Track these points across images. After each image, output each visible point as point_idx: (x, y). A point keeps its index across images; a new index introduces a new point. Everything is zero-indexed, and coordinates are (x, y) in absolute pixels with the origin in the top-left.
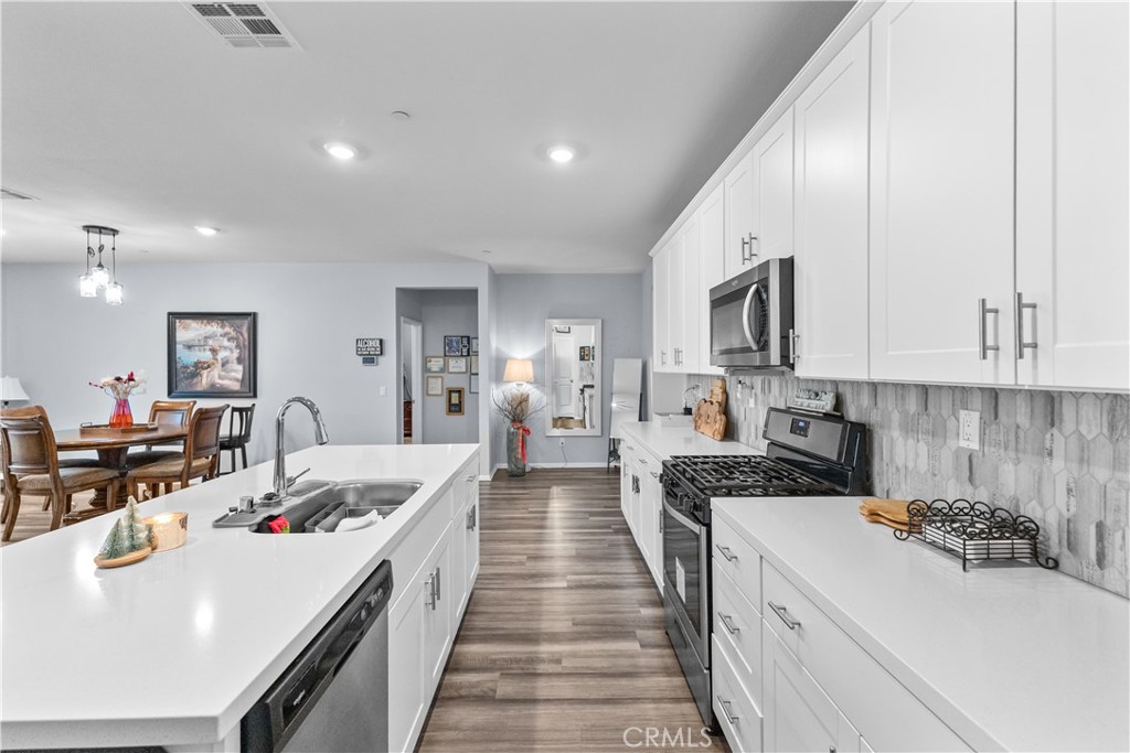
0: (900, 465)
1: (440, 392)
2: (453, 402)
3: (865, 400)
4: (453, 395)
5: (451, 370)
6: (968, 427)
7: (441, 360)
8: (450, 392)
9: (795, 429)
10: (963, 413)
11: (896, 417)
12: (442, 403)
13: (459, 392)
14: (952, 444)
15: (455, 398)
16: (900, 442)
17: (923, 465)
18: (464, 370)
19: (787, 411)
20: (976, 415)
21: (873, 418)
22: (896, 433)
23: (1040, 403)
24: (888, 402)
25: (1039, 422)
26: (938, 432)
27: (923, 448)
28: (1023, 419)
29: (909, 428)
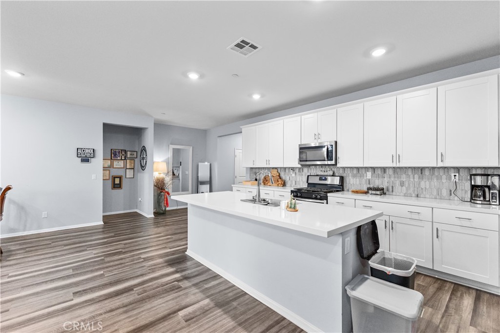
0: (352, 183)
1: (108, 178)
2: (116, 183)
3: (341, 171)
4: (116, 179)
5: (115, 167)
6: (369, 175)
7: (110, 161)
8: (114, 178)
9: (321, 179)
10: (368, 173)
11: (350, 174)
12: (110, 183)
13: (120, 178)
14: (365, 178)
15: (117, 181)
16: (352, 179)
17: (358, 183)
18: (122, 166)
19: (317, 175)
20: (370, 173)
21: (344, 175)
22: (350, 178)
23: (383, 170)
24: (348, 171)
25: (382, 172)
26: (362, 176)
27: (358, 180)
28: (380, 173)
29: (354, 176)
